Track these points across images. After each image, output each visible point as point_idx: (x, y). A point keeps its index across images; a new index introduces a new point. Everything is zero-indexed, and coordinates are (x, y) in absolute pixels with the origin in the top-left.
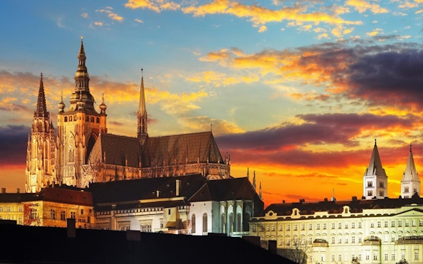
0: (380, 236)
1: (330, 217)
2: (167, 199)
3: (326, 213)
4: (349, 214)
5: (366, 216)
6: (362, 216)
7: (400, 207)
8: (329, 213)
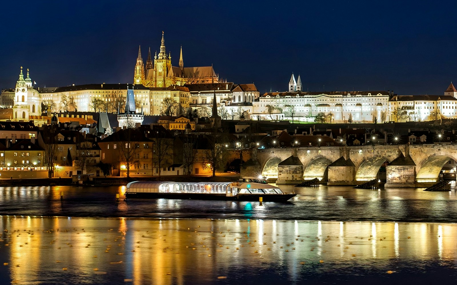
0: (310, 104)
1: (291, 98)
2: (223, 91)
3: (290, 96)
4: (299, 97)
5: (306, 97)
6: (304, 98)
7: (318, 95)
8: (291, 96)
